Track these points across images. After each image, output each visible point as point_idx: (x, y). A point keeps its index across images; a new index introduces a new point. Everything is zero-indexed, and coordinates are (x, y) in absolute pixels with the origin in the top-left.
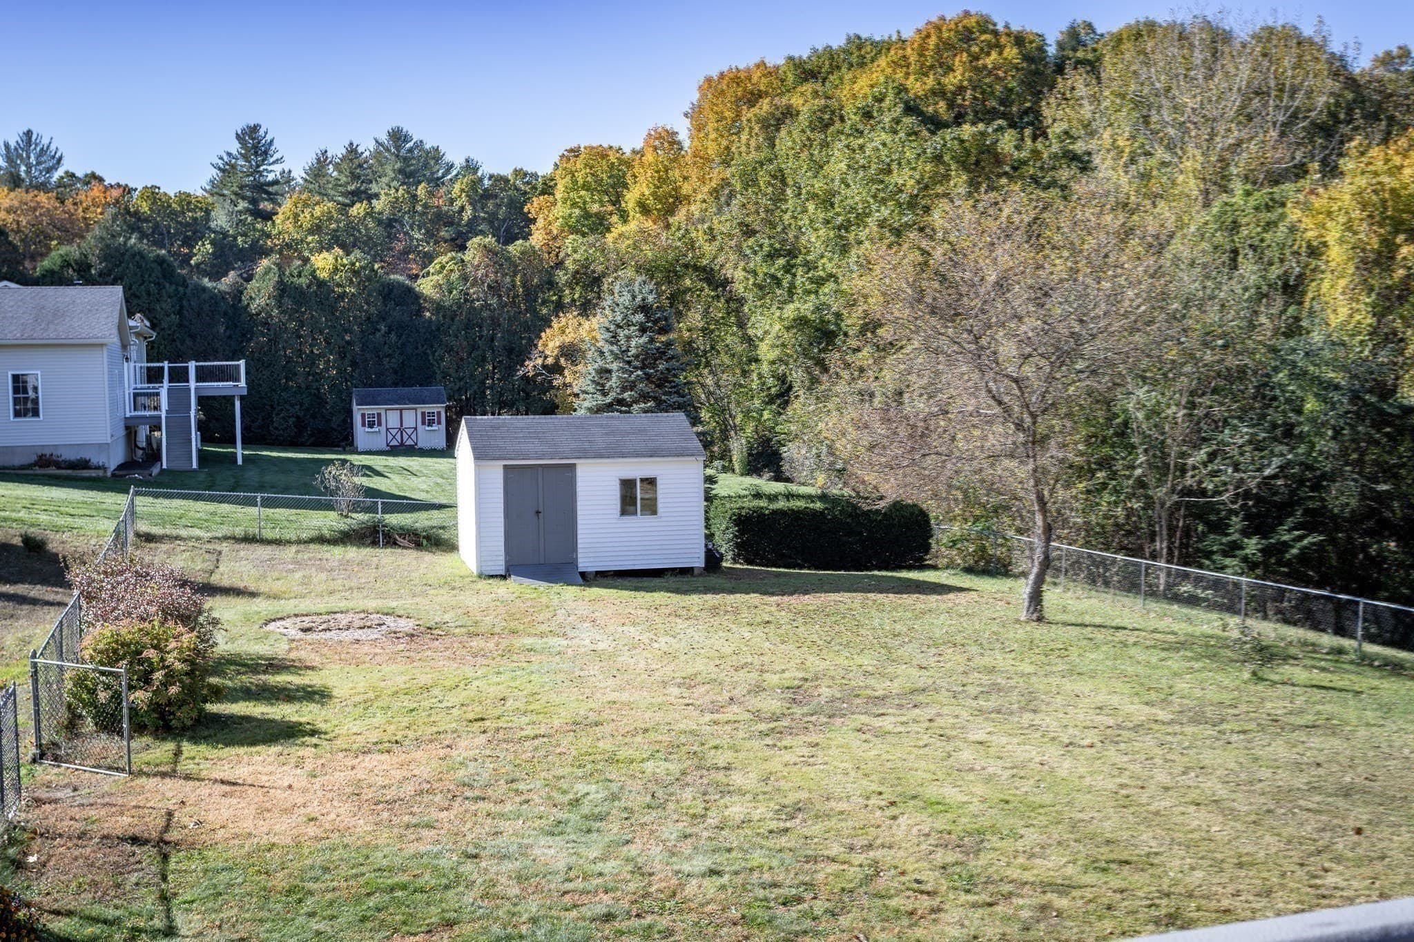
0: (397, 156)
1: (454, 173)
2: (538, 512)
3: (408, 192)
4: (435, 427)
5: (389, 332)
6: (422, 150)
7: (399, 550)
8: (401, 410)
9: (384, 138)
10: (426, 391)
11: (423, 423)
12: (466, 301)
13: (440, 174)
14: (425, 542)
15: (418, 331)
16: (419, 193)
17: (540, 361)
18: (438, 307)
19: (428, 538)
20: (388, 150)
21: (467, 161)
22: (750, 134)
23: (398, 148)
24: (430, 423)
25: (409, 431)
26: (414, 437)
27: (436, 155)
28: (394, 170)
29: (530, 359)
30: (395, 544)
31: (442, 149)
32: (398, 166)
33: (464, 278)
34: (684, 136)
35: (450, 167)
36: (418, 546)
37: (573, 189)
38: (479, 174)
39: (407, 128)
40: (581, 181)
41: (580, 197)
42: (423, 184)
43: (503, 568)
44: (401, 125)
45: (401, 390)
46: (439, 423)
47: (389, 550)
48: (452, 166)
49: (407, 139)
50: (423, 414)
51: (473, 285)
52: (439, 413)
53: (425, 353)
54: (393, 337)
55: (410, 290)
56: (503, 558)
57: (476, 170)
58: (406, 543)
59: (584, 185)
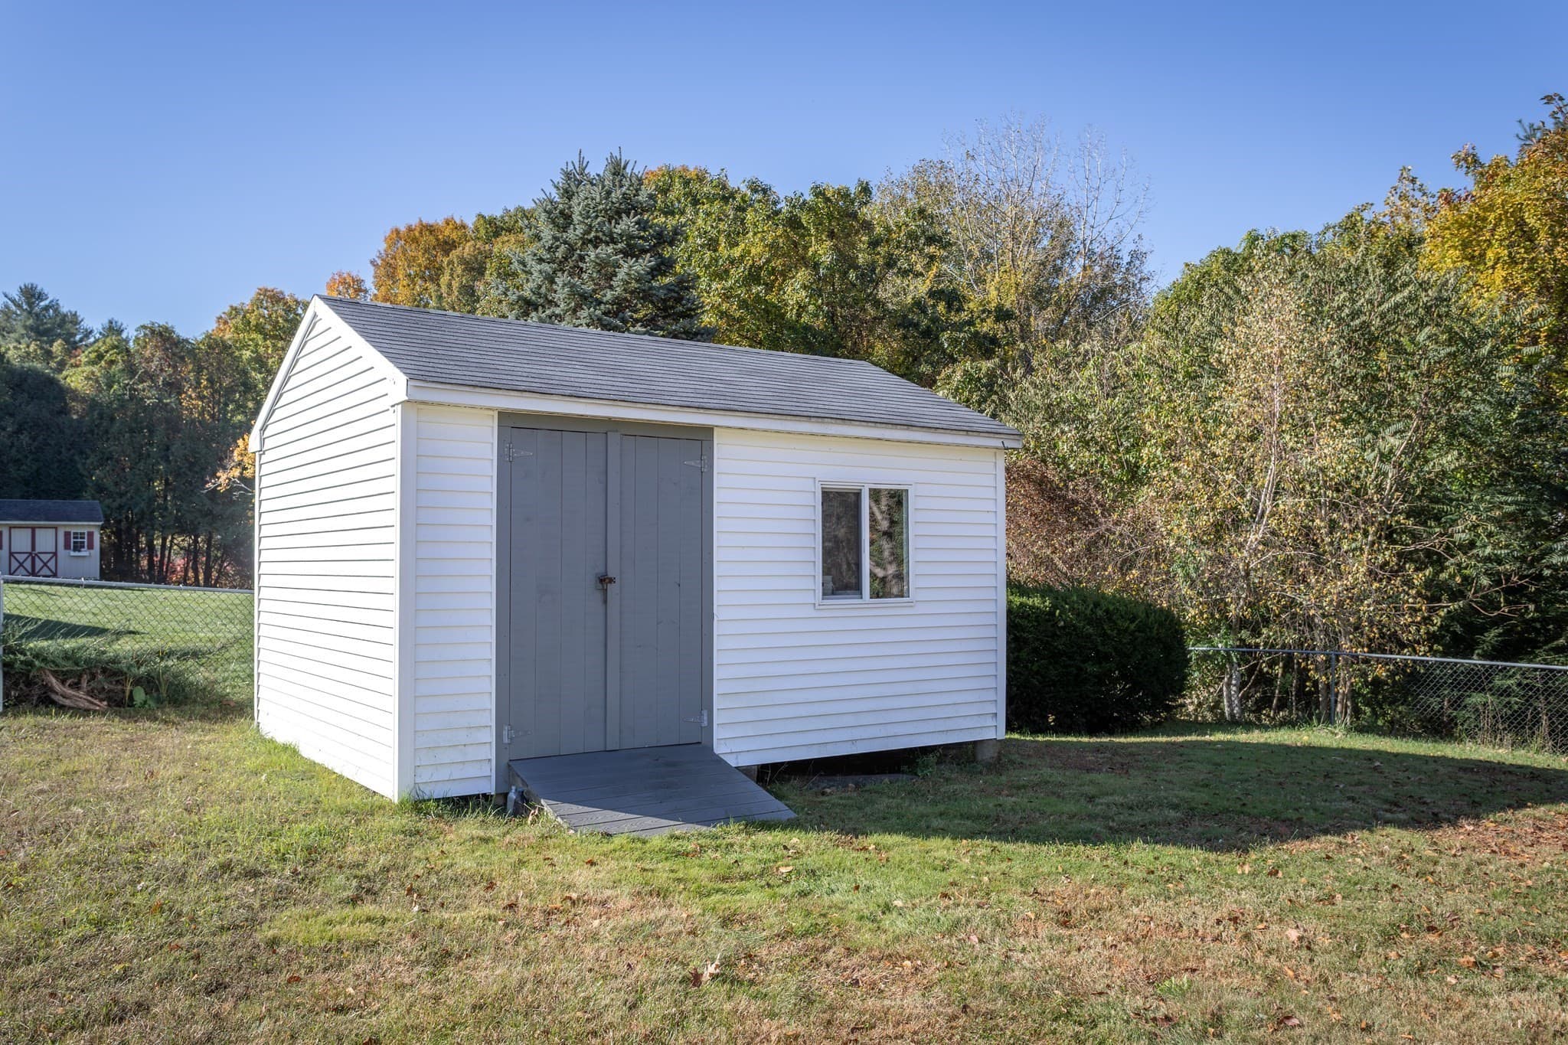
0: (30, 313)
1: (92, 340)
2: (604, 580)
3: (42, 348)
4: (84, 553)
5: (19, 431)
6: (56, 310)
7: (65, 720)
8: (33, 529)
9: (15, 294)
10: (69, 505)
11: (67, 546)
12: (132, 397)
13: (78, 338)
14: (140, 695)
15: (62, 432)
16: (54, 349)
17: (236, 472)
18: (93, 404)
19: (150, 683)
20: (19, 306)
21: (111, 322)
22: (451, 275)
23: (31, 305)
24: (78, 547)
25: (45, 558)
26: (51, 565)
27: (75, 320)
28: (25, 327)
29: (225, 468)
30: (46, 702)
31: (81, 315)
32: (30, 322)
33: (131, 370)
34: (369, 284)
35: (88, 333)
36: (120, 704)
37: (244, 331)
38: (124, 335)
39: (42, 285)
40: (253, 323)
41: (252, 340)
42: (59, 341)
43: (490, 770)
44: (35, 282)
45: (34, 503)
46: (91, 547)
47: (28, 720)
48: (91, 332)
49: (41, 296)
50: (67, 534)
51: (142, 381)
52: (91, 534)
53: (71, 460)
54: (25, 438)
55: (52, 382)
56: (490, 736)
57: (120, 332)
58: (81, 698)
59: (257, 325)
